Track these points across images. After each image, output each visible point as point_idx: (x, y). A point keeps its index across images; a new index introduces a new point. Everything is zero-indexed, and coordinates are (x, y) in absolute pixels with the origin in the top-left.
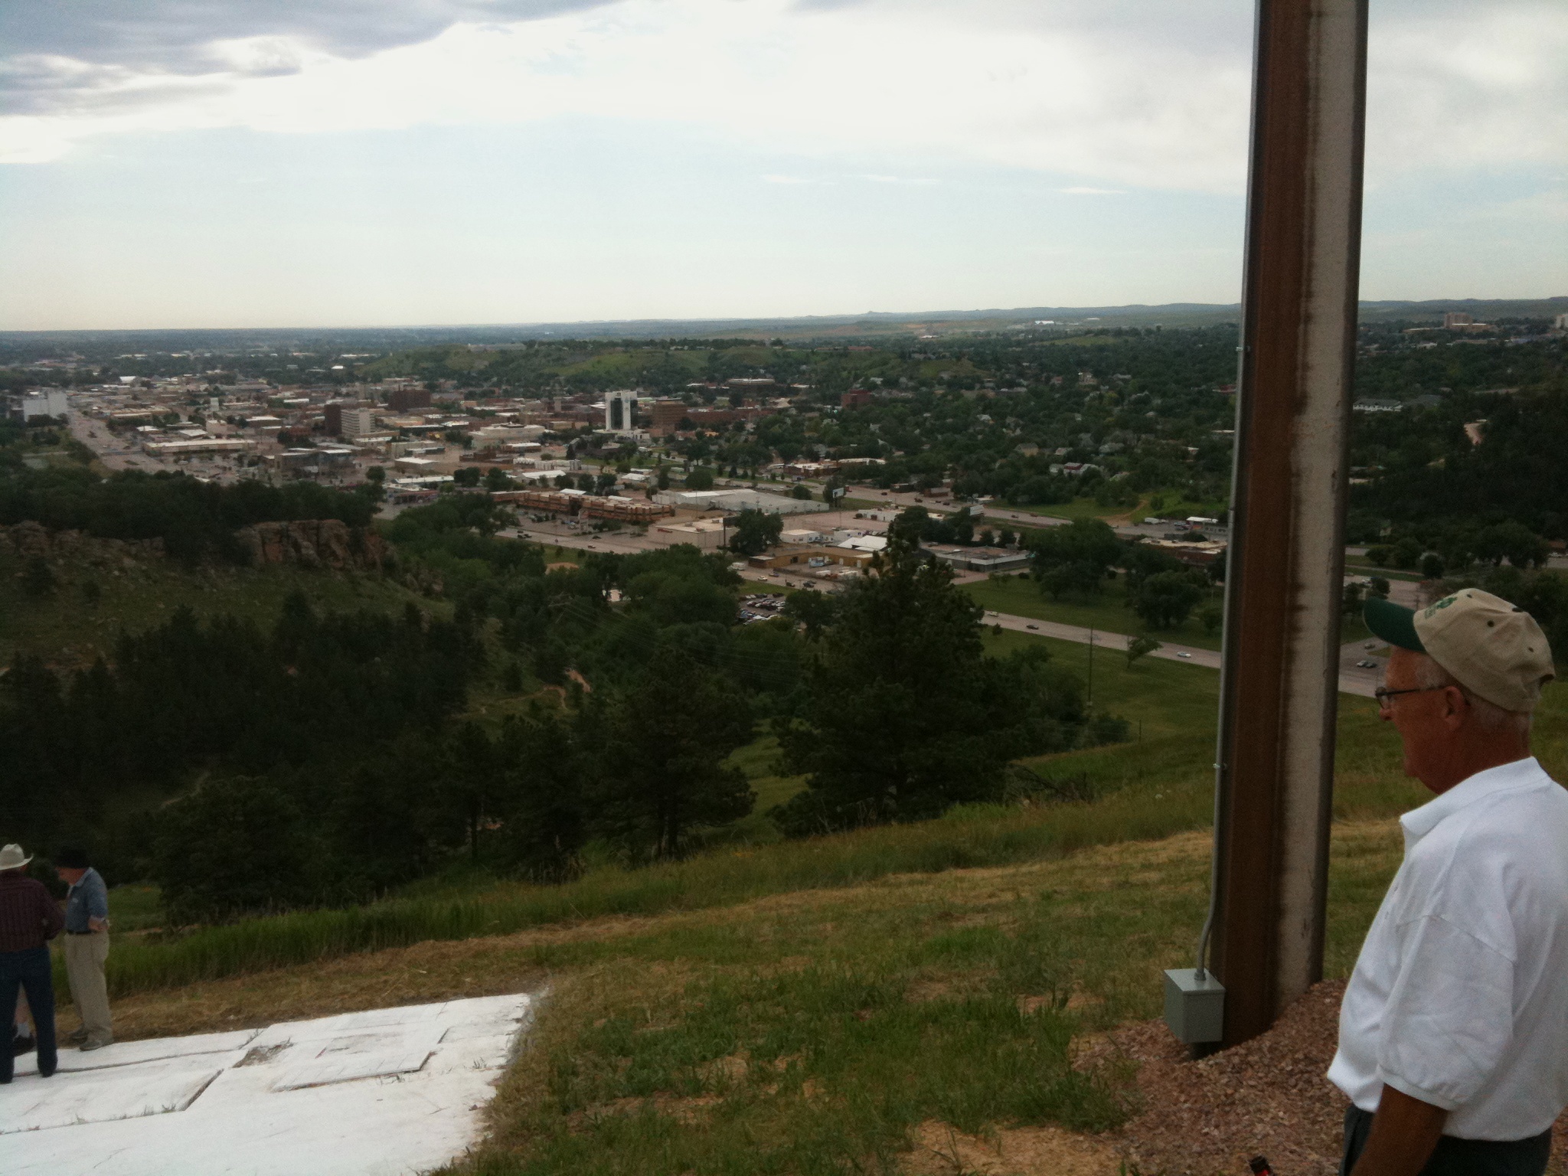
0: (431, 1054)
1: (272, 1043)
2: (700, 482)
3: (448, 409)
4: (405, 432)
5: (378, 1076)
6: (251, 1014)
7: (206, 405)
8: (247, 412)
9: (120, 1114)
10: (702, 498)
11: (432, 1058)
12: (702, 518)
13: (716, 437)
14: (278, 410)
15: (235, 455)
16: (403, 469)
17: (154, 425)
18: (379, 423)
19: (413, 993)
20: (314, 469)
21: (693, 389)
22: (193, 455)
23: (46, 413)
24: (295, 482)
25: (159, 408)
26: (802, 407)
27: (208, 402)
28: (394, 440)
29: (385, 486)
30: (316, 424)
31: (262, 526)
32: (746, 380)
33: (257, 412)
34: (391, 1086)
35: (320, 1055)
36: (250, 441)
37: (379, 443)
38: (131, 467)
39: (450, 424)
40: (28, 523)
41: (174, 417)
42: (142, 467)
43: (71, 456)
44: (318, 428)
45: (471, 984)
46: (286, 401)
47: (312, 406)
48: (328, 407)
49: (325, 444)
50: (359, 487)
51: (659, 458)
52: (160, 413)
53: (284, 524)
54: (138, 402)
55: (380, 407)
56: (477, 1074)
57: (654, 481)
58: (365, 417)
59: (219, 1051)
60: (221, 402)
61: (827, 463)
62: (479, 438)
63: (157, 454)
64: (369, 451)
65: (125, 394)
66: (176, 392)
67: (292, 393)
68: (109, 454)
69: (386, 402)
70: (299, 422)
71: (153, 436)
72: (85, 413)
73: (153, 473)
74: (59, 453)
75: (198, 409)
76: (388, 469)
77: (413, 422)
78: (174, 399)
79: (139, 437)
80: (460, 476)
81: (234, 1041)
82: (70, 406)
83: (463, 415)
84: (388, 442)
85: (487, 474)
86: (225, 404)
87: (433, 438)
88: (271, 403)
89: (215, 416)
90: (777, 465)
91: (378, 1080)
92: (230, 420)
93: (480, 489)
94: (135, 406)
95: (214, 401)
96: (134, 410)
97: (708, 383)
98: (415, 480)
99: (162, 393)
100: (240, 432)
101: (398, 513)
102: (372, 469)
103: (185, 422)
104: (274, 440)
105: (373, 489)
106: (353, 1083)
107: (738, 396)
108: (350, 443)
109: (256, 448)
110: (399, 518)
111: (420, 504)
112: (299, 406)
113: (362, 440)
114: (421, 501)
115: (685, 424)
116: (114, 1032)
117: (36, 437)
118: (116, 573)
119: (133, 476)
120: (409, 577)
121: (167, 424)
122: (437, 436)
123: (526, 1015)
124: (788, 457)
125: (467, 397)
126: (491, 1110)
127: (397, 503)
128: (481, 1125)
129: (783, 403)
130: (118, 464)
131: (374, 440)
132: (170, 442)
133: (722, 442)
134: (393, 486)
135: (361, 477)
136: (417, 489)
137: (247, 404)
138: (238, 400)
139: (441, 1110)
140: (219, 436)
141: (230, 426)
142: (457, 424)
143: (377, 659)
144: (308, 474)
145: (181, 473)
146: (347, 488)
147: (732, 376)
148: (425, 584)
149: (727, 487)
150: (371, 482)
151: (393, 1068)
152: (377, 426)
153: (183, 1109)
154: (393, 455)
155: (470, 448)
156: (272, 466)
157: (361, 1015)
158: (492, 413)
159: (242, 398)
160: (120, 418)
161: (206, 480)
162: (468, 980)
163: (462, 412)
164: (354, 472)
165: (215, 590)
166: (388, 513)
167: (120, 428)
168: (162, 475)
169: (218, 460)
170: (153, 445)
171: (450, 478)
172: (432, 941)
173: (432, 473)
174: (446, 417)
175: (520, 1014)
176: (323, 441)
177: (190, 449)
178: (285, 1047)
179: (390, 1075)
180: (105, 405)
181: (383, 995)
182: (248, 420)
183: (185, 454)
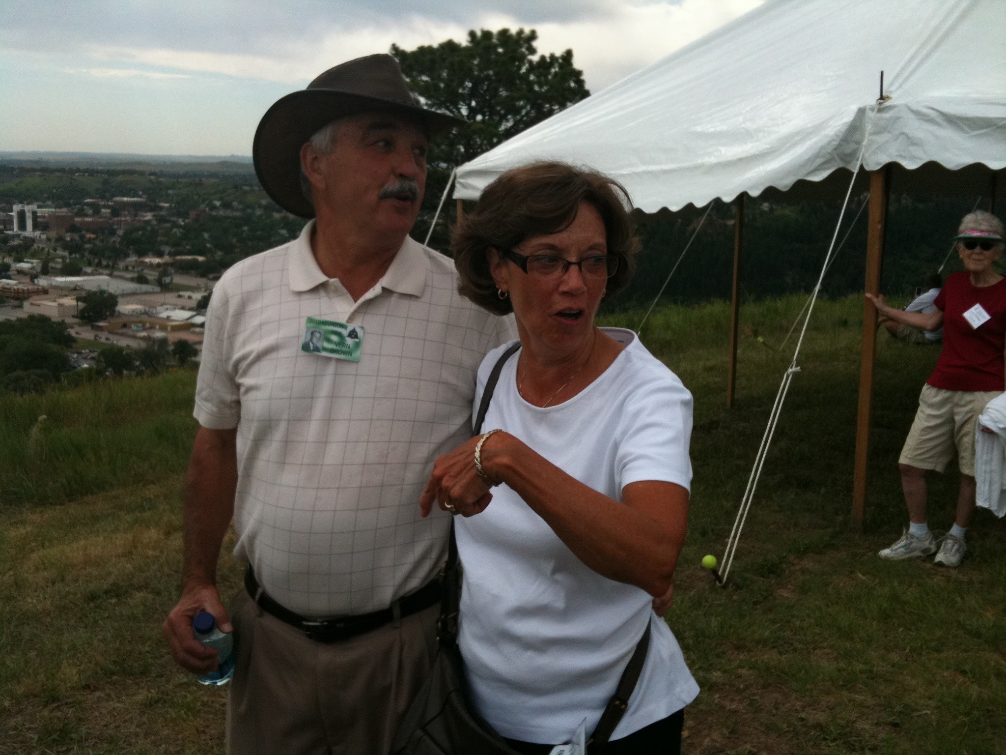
2: (71, 270)
10: (71, 282)
12: (66, 296)
13: (94, 239)
21: (88, 204)
26: (161, 220)
32: (125, 199)
51: (49, 251)
57: (39, 269)
61: (167, 259)
90: (133, 259)
97: (100, 200)
107: (116, 211)
115: (73, 229)
124: (141, 253)
129: (149, 216)
133: (98, 242)
147: (117, 196)
149: (92, 274)
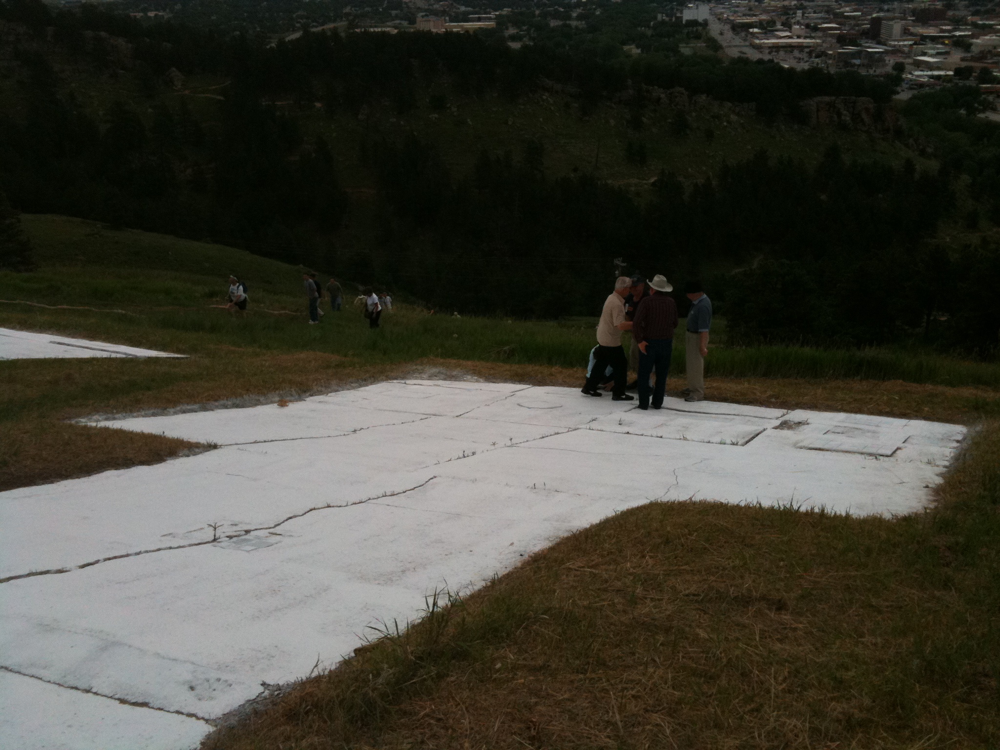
0: (898, 449)
1: (797, 420)
3: (958, 22)
4: (924, 39)
5: (862, 453)
6: (785, 400)
7: (794, 15)
8: (820, 21)
9: (706, 440)
11: (899, 452)
14: (839, 20)
15: (807, 50)
16: (919, 65)
17: (759, 28)
18: (907, 32)
19: (888, 410)
20: (857, 62)
22: (782, 49)
23: (696, 18)
24: (843, 70)
25: (764, 17)
27: (795, 13)
28: (915, 44)
29: (904, 76)
30: (864, 30)
31: (819, 99)
33: (825, 21)
34: (871, 462)
35: (825, 433)
36: (818, 41)
37: (905, 46)
38: (742, 55)
39: (958, 33)
40: (679, 89)
41: (772, 23)
42: (749, 56)
43: (707, 47)
44: (865, 34)
45: (928, 411)
46: (845, 14)
47: (863, 18)
48: (873, 19)
49: (867, 45)
50: (887, 76)
52: (764, 20)
53: (833, 98)
54: (752, 12)
55: (910, 20)
56: (929, 467)
58: (897, 27)
59: (764, 418)
60: (803, 14)
62: (977, 45)
63: (758, 48)
64: (896, 51)
65: (745, 7)
66: (776, 6)
67: (850, 8)
68: (730, 46)
69: (914, 16)
70: (852, 29)
71: (758, 35)
72: (719, 19)
73: (755, 60)
74: (701, 44)
75: (788, 18)
76: (908, 64)
77: (932, 32)
78: (774, 11)
79: (749, 36)
80: (958, 72)
81: (774, 414)
82: (711, 14)
83: (968, 27)
84: (911, 45)
85: (979, 71)
86: (806, 15)
87: (943, 43)
88: (836, 15)
89: (798, 23)
91: (863, 456)
92: (808, 26)
93: (971, 82)
94: (749, 15)
95: (799, 13)
96: (748, 18)
98: (925, 73)
99: (766, 7)
100: (813, 35)
101: (910, 96)
102: (897, 64)
103: (779, 27)
104: (834, 41)
105: (895, 79)
106: (846, 454)
108: (885, 45)
109: (821, 46)
110: (911, 99)
111: (927, 89)
112: (854, 17)
113: (893, 43)
114: (927, 88)
116: (705, 394)
117: (688, 33)
118: (725, 124)
119: (743, 61)
120: (911, 141)
121: (768, 28)
122: (947, 42)
123: (964, 439)
125: (974, 14)
126: (938, 491)
127: (911, 89)
128: (932, 498)
130: (734, 53)
131: (901, 43)
132: (768, 39)
134: (909, 76)
135: (889, 69)
136: (926, 80)
137: (820, 15)
138: (815, 12)
139: (904, 483)
140: (799, 37)
141: (807, 30)
142: (962, 33)
143: (880, 195)
144: (854, 65)
145: (771, 61)
146: (877, 76)
148: (921, 147)
150: (895, 73)
151: (873, 451)
152: (905, 33)
153: (743, 445)
154: (913, 55)
155: (969, 52)
156: (830, 59)
157: (853, 415)
158: (990, 26)
159: (817, 11)
160: (739, 23)
161: (786, 66)
162: (926, 409)
163: (966, 24)
164: (885, 65)
165: (782, 139)
166: (904, 96)
167: (739, 30)
168: (760, 62)
169: (796, 53)
170: (757, 41)
171: (951, 73)
172: (901, 381)
173: (939, 69)
174: (955, 28)
175: (960, 438)
176: (866, 43)
177: (780, 44)
178: (804, 424)
179: (870, 454)
180: (732, 14)
181: (869, 407)
182: (819, 26)
183: (776, 48)
